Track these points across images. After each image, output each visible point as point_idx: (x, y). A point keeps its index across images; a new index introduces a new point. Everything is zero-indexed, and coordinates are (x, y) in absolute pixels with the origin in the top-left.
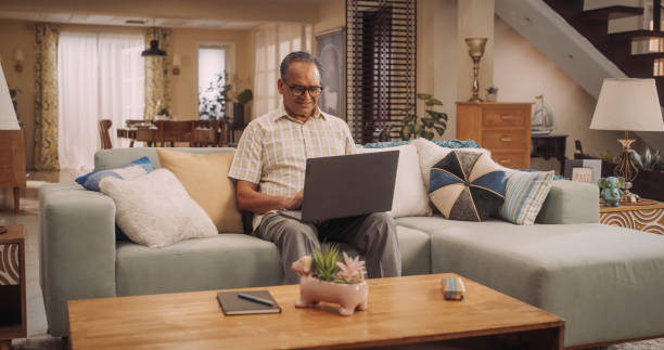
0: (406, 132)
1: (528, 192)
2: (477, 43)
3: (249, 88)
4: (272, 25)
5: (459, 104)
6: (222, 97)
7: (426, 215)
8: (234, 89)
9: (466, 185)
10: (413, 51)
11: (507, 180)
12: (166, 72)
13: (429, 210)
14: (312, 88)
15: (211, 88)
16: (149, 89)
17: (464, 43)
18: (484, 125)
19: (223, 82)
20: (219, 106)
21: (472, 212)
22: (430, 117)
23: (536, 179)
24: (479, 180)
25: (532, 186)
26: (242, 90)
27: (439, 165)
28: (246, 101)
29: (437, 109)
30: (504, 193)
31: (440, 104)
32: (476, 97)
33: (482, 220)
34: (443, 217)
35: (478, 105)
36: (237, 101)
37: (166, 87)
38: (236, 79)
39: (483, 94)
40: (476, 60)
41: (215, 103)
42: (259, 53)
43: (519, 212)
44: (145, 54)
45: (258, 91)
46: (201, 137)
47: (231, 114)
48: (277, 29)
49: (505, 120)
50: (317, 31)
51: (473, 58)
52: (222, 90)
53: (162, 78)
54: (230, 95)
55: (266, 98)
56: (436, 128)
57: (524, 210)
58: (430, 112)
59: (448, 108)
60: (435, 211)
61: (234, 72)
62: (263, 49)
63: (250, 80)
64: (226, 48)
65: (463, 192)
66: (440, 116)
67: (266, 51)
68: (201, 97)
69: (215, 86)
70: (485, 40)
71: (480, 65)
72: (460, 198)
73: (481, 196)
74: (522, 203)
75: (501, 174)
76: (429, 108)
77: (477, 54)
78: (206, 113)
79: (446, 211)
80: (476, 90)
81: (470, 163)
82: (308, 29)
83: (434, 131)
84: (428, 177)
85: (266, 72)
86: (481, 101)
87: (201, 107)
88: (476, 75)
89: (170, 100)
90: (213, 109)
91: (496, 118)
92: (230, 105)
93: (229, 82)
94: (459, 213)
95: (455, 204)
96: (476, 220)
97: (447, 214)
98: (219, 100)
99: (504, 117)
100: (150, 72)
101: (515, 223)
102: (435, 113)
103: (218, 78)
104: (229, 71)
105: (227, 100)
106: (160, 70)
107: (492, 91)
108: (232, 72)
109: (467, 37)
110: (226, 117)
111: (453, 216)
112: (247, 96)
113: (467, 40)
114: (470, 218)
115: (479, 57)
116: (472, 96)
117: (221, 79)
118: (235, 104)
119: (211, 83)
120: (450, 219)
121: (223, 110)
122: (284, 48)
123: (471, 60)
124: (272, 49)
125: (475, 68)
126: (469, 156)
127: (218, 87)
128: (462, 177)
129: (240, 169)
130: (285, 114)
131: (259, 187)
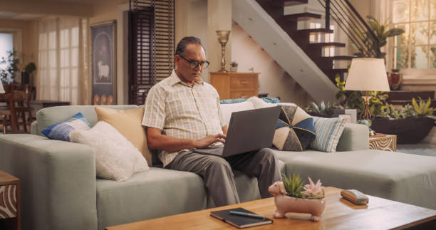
1: (332, 131)
2: (224, 34)
3: (32, 61)
4: (53, 17)
5: (212, 74)
6: (12, 68)
8: (21, 61)
9: (291, 127)
10: (173, 38)
15: (4, 62)
17: (215, 34)
18: (231, 88)
19: (12, 58)
20: (9, 75)
21: (297, 145)
23: (336, 122)
25: (334, 127)
26: (27, 63)
28: (31, 72)
30: (315, 131)
32: (223, 69)
33: (304, 150)
34: (279, 150)
35: (227, 74)
36: (24, 71)
38: (23, 55)
39: (228, 67)
40: (223, 45)
41: (7, 72)
42: (42, 37)
43: (327, 144)
45: (42, 62)
47: (19, 80)
48: (58, 20)
49: (244, 84)
50: (91, 23)
51: (222, 43)
52: (12, 63)
54: (19, 66)
55: (48, 68)
57: (331, 142)
62: (45, 35)
63: (34, 55)
64: (14, 33)
65: (290, 132)
67: (48, 36)
69: (7, 59)
70: (229, 32)
71: (226, 48)
72: (289, 136)
73: (302, 134)
74: (329, 138)
75: (312, 118)
77: (224, 41)
79: (281, 145)
80: (223, 65)
81: (291, 113)
82: (84, 21)
85: (48, 50)
86: (227, 72)
88: (223, 55)
90: (6, 76)
91: (238, 82)
92: (19, 75)
93: (17, 58)
94: (290, 146)
95: (287, 140)
96: (300, 151)
97: (281, 148)
98: (10, 70)
99: (243, 82)
101: (326, 152)
103: (9, 54)
104: (16, 49)
105: (15, 69)
107: (234, 65)
108: (20, 50)
109: (217, 30)
110: (14, 82)
111: (285, 149)
112: (32, 68)
113: (218, 32)
114: (297, 149)
115: (225, 43)
116: (220, 69)
117: (11, 55)
118: (22, 73)
119: (3, 58)
120: (283, 150)
121: (12, 78)
122: (64, 34)
123: (220, 45)
124: (53, 35)
125: (222, 50)
126: (290, 109)
127: (10, 60)
128: (288, 122)
129: (150, 120)
130: (180, 81)
131: (163, 133)
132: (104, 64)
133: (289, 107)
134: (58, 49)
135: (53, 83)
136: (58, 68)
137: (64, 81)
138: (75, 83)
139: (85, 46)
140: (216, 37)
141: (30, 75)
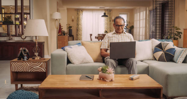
0: (169, 37)
1: (180, 54)
4: (139, 7)
6: (126, 28)
7: (153, 60)
10: (173, 14)
11: (175, 51)
12: (110, 21)
14: (121, 26)
16: (106, 26)
21: (164, 59)
23: (182, 51)
24: (167, 51)
25: (181, 52)
26: (131, 26)
27: (157, 46)
28: (132, 29)
30: (174, 54)
31: (180, 29)
33: (167, 62)
37: (110, 25)
42: (135, 15)
43: (177, 60)
44: (103, 16)
45: (135, 26)
48: (140, 9)
50: (150, 9)
53: (109, 23)
54: (128, 27)
55: (137, 28)
56: (179, 36)
57: (179, 59)
58: (177, 32)
59: (182, 31)
60: (155, 59)
61: (129, 21)
62: (136, 14)
63: (133, 23)
64: (127, 14)
66: (180, 33)
73: (167, 55)
74: (178, 57)
75: (174, 49)
76: (176, 30)
81: (165, 46)
82: (147, 8)
83: (178, 37)
84: (154, 49)
85: (137, 21)
89: (111, 29)
92: (128, 30)
93: (128, 24)
94: (161, 59)
95: (160, 57)
96: (165, 61)
97: (158, 60)
100: (106, 21)
101: (176, 63)
102: (178, 32)
106: (109, 21)
114: (163, 61)
124: (138, 14)
128: (163, 50)
129: (103, 46)
130: (115, 32)
131: (107, 51)
133: (165, 43)
134: (140, 20)
136: (140, 28)
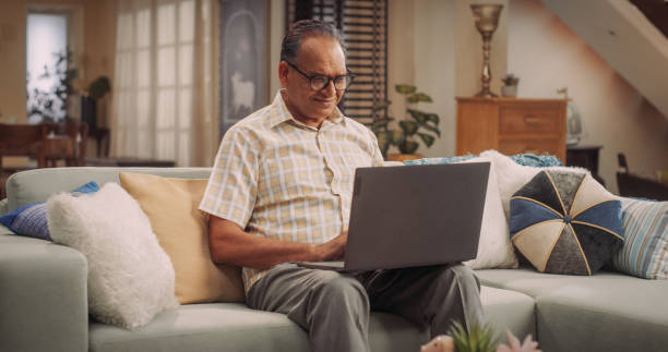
1: (660, 232)
2: (487, 12)
3: (102, 73)
5: (461, 101)
6: (63, 88)
7: (509, 267)
8: (81, 73)
9: (566, 221)
11: (624, 213)
13: (513, 260)
15: (47, 75)
17: (469, 12)
18: (500, 132)
19: (63, 66)
20: (58, 103)
21: (579, 261)
22: (413, 120)
24: (587, 214)
25: (665, 223)
27: (524, 192)
28: (101, 95)
29: (422, 107)
30: (622, 232)
31: (428, 99)
32: (486, 90)
33: (594, 273)
34: (535, 269)
35: (491, 102)
36: (86, 94)
38: (85, 61)
39: (496, 86)
40: (487, 37)
41: (53, 97)
42: (124, 23)
43: (648, 260)
45: (121, 78)
46: (54, 150)
47: (76, 114)
49: (529, 125)
51: (482, 32)
52: (63, 77)
54: (76, 85)
55: (134, 89)
56: (422, 136)
57: (656, 256)
58: (411, 112)
60: (523, 262)
61: (81, 50)
62: (130, 17)
63: (108, 61)
64: (68, 14)
65: (564, 232)
67: (135, 19)
68: (31, 87)
69: (52, 70)
70: (500, 7)
71: (492, 44)
72: (560, 241)
73: (591, 238)
74: (653, 247)
76: (411, 107)
77: (488, 28)
78: (35, 111)
79: (541, 261)
80: (485, 81)
81: (570, 188)
83: (418, 140)
84: (508, 209)
85: (134, 50)
86: (493, 95)
87: (32, 103)
88: (486, 58)
90: (49, 105)
91: (517, 121)
92: (76, 102)
93: (73, 66)
94: (560, 264)
95: (554, 250)
97: (542, 266)
98: (58, 93)
99: (529, 120)
101: (644, 278)
102: (420, 114)
103: (58, 59)
104: (72, 49)
105: (70, 91)
107: (510, 81)
108: (79, 49)
109: (473, 2)
110: (67, 118)
111: (551, 268)
112: (103, 87)
113: (474, 7)
114: (577, 271)
115: (491, 32)
116: (480, 89)
117: (61, 59)
118: (83, 98)
119: (46, 67)
120: (546, 272)
121: (63, 108)
122: (166, 14)
123: (479, 36)
124: (144, 17)
125: (484, 48)
126: (569, 180)
127: (58, 72)
128: (561, 211)
129: (219, 201)
130: (291, 117)
131: (248, 229)
132: (244, 80)
133: (566, 175)
134: (154, 48)
135: (143, 119)
136: (154, 88)
137: (164, 118)
138: (186, 120)
139: (207, 40)
140: (472, 19)
141: (100, 103)
